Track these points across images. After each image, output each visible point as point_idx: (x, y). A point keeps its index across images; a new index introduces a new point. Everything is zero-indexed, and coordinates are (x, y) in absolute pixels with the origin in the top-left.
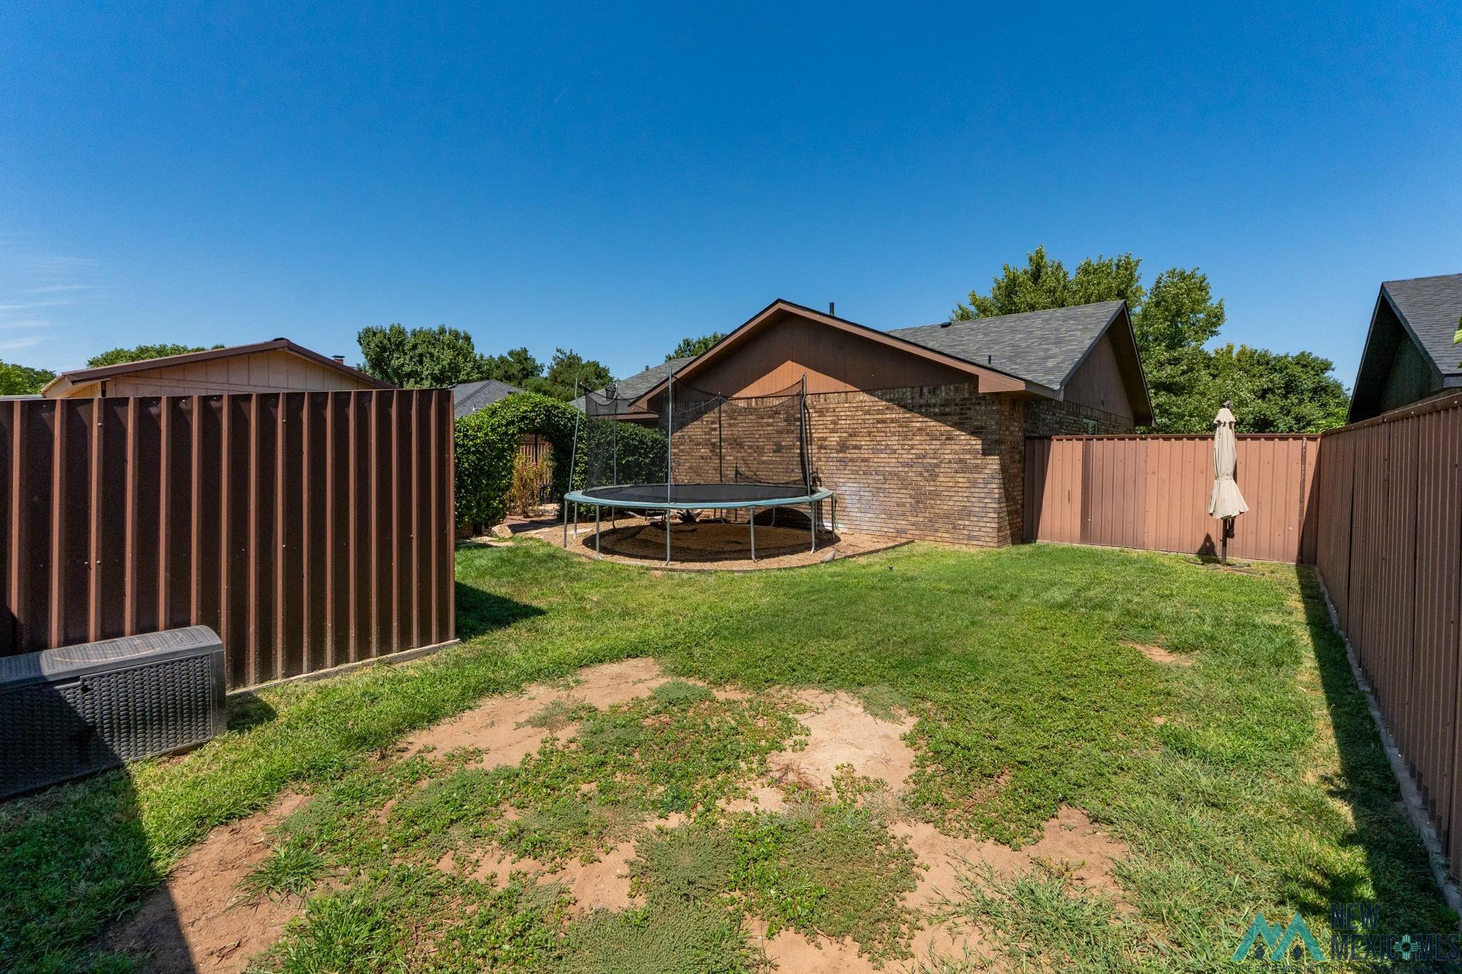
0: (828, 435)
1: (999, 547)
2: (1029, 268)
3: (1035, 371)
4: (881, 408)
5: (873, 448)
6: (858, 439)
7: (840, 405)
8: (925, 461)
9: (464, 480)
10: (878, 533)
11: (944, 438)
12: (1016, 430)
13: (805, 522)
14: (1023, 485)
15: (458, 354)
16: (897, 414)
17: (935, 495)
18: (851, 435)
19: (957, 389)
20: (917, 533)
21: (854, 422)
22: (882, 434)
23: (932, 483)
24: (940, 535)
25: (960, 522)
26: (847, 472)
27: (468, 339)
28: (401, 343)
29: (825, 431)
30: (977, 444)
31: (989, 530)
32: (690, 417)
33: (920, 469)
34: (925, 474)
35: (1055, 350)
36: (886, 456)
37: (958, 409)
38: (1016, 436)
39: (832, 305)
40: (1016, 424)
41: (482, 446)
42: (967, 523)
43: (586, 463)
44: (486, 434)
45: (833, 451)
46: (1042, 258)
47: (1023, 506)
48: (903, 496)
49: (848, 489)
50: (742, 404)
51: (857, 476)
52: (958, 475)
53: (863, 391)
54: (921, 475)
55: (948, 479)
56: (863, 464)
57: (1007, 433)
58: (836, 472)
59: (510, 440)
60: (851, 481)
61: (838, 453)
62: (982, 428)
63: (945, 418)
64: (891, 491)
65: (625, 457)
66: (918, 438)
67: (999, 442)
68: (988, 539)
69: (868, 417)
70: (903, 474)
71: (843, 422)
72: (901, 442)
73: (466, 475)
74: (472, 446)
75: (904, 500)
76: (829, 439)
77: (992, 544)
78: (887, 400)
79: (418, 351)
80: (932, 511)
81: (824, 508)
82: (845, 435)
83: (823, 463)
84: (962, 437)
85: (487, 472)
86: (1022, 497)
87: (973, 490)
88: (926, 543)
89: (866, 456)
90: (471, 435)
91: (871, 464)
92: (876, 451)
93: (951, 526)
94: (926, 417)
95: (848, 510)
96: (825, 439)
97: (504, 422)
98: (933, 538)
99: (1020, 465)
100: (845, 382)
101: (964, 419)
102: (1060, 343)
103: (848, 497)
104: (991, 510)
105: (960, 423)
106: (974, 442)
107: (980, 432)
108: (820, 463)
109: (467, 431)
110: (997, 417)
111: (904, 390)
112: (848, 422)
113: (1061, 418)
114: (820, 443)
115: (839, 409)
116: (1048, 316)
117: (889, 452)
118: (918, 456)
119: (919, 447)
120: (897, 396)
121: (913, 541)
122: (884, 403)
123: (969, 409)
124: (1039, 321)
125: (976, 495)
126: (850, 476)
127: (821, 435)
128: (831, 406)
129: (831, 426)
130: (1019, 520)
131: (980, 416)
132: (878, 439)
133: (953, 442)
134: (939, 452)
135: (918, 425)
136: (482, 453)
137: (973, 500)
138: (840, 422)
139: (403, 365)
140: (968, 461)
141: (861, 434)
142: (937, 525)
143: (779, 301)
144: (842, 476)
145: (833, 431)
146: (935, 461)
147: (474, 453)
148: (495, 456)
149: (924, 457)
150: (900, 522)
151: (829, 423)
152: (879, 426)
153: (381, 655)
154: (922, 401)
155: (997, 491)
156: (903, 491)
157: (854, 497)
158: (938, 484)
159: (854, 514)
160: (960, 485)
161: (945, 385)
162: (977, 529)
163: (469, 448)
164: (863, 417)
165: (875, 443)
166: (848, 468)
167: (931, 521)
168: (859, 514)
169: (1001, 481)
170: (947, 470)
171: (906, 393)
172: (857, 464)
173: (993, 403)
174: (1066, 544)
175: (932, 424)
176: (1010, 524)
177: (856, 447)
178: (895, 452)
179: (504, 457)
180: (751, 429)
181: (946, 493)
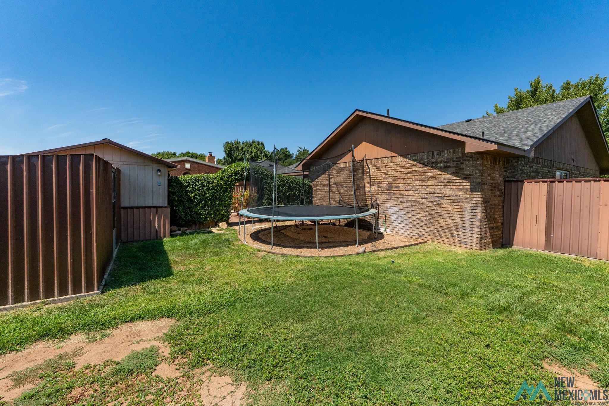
0: (382, 180)
1: (481, 250)
2: (530, 89)
3: (515, 140)
4: (410, 165)
5: (405, 188)
6: (398, 182)
7: (388, 164)
8: (435, 195)
9: (207, 202)
10: (408, 236)
11: (446, 181)
12: (497, 176)
13: (370, 227)
14: (503, 211)
15: (258, 151)
16: (419, 168)
17: (440, 215)
18: (394, 181)
19: (454, 152)
20: (430, 237)
21: (396, 173)
22: (410, 180)
23: (439, 208)
24: (443, 239)
25: (455, 233)
26: (391, 201)
27: (262, 144)
28: (238, 147)
29: (381, 178)
30: (467, 185)
31: (474, 239)
32: (321, 172)
33: (431, 200)
34: (435, 203)
35: (533, 127)
36: (412, 192)
37: (455, 164)
38: (496, 180)
39: (388, 111)
40: (497, 172)
41: (216, 186)
42: (460, 233)
43: (268, 194)
44: (218, 181)
45: (385, 189)
46: (539, 83)
47: (502, 224)
48: (422, 215)
49: (392, 210)
50: (343, 165)
51: (397, 203)
52: (455, 204)
53: (400, 156)
54: (432, 203)
55: (448, 206)
56: (400, 196)
57: (489, 178)
58: (386, 200)
59: (230, 184)
60: (394, 206)
61: (387, 190)
62: (470, 175)
63: (447, 169)
64: (415, 212)
65: (288, 192)
66: (431, 182)
67: (482, 184)
68: (473, 244)
69: (403, 170)
70: (422, 202)
71: (390, 173)
72: (421, 184)
73: (208, 200)
74: (211, 186)
75: (422, 218)
76: (383, 183)
77: (476, 248)
78: (413, 160)
79: (244, 150)
80: (439, 225)
81: (380, 220)
82: (391, 180)
83: (380, 196)
84: (457, 181)
85: (219, 198)
86: (502, 218)
87: (464, 213)
88: (434, 243)
89: (402, 192)
90: (211, 182)
91: (404, 197)
92: (407, 189)
93: (450, 235)
94: (435, 169)
95: (392, 221)
96: (381, 183)
97: (227, 176)
98: (439, 241)
99: (501, 199)
100: (391, 151)
101: (458, 170)
102: (537, 123)
103: (392, 215)
104: (476, 226)
105: (456, 172)
106: (465, 184)
107: (469, 178)
108: (378, 196)
109: (209, 180)
110: (480, 168)
111: (423, 154)
112: (393, 173)
113: (537, 170)
114: (378, 185)
115: (388, 166)
116: (533, 110)
117: (414, 190)
118: (431, 193)
119: (431, 187)
120: (419, 158)
121: (426, 242)
122: (412, 162)
123: (462, 163)
124: (527, 113)
125: (465, 216)
126: (393, 203)
127: (379, 181)
128: (384, 165)
129: (384, 176)
130: (500, 232)
131: (469, 167)
132: (408, 182)
133: (452, 184)
134: (443, 190)
135: (431, 174)
136: (216, 190)
137: (464, 219)
138: (388, 173)
139: (238, 155)
140: (461, 196)
141: (399, 180)
142: (441, 234)
143: (357, 110)
144: (389, 203)
145: (385, 178)
146: (441, 195)
147: (212, 189)
148: (222, 191)
149: (434, 193)
150: (420, 230)
151: (383, 174)
152: (409, 175)
153: (45, 299)
154: (433, 160)
155: (479, 214)
156: (421, 212)
157: (395, 215)
158: (442, 209)
159: (395, 224)
160: (456, 210)
161: (447, 150)
162: (466, 237)
163: (210, 187)
164: (400, 170)
165: (406, 185)
166: (392, 198)
167: (438, 231)
168: (398, 224)
169: (483, 208)
170: (448, 201)
171: (424, 156)
172: (397, 196)
173: (478, 159)
174: (533, 251)
175: (439, 173)
176: (491, 235)
177: (396, 187)
178: (417, 190)
179: (227, 192)
180: (346, 178)
181: (447, 215)
